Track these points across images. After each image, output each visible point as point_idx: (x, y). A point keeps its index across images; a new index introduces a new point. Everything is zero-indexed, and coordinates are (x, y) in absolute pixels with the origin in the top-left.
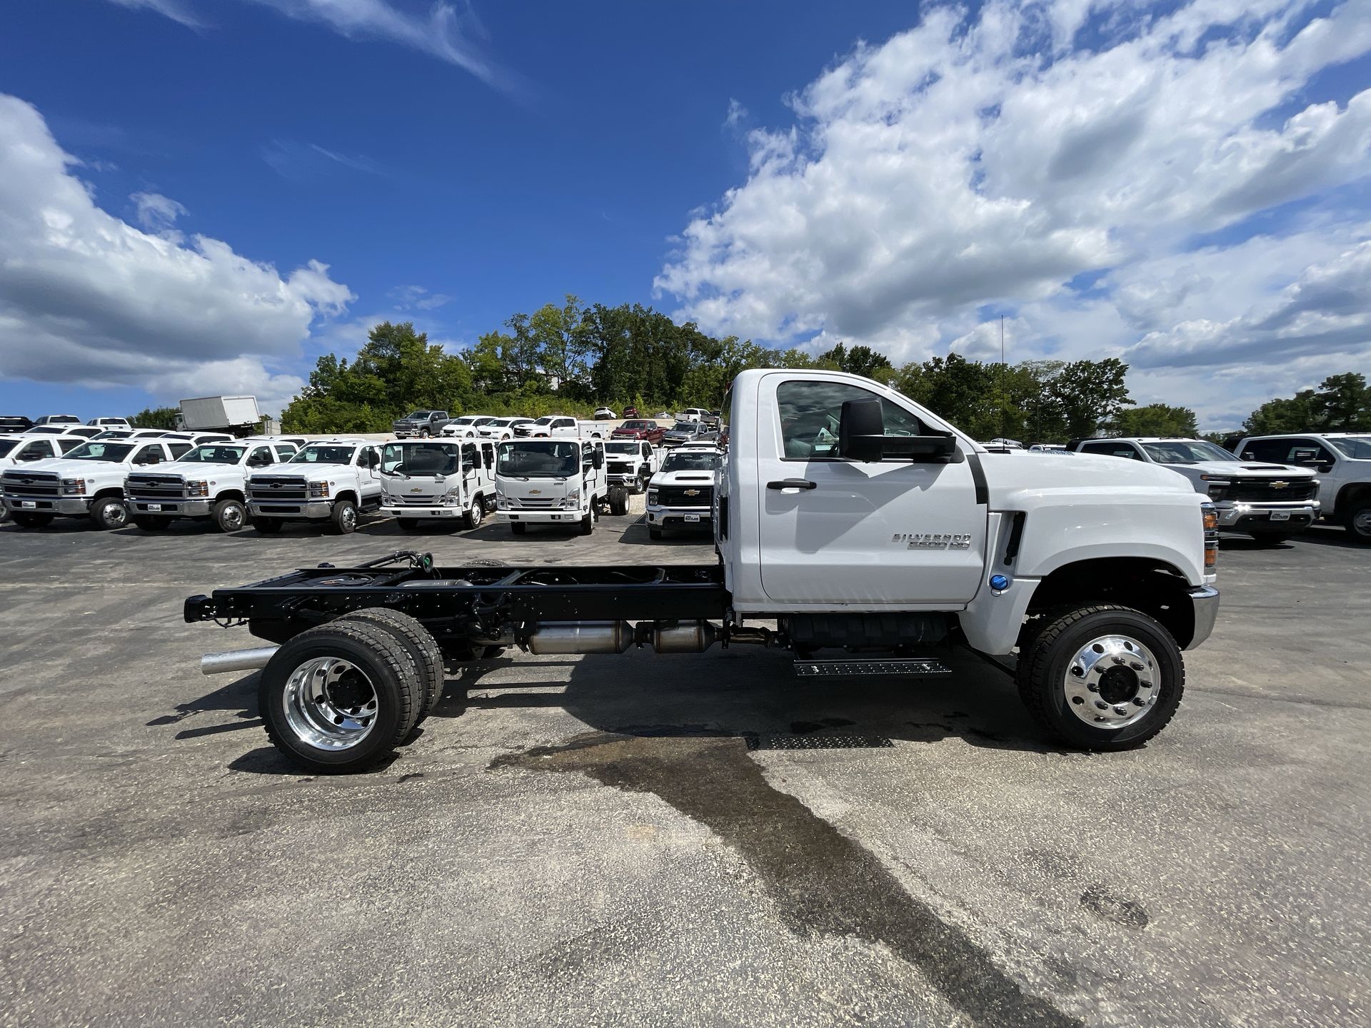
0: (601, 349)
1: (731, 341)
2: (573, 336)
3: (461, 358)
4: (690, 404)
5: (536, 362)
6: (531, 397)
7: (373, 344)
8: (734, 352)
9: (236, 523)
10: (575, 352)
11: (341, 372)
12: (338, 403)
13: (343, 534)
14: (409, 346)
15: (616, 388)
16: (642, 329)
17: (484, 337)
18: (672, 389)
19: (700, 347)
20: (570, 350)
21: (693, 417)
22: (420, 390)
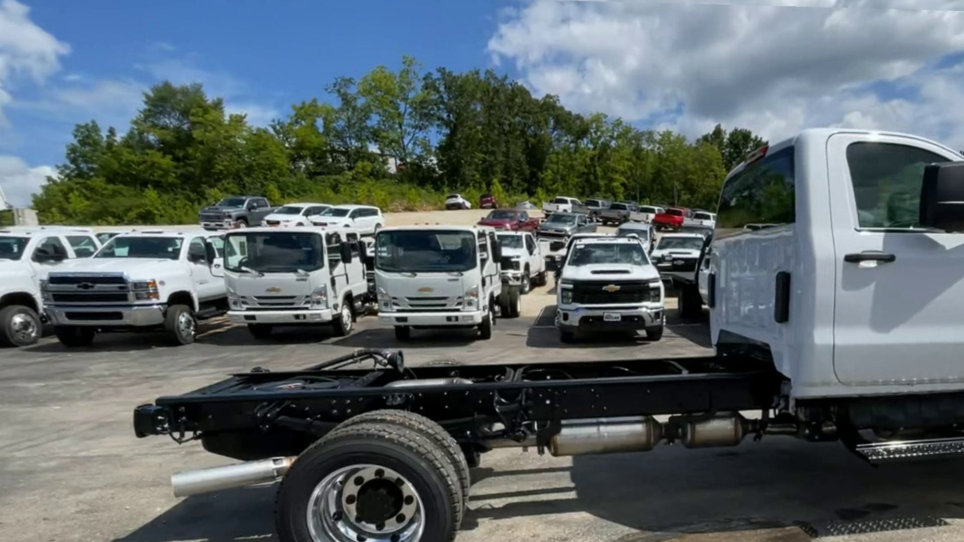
0: (447, 124)
1: (598, 119)
2: (411, 106)
3: (271, 131)
4: (555, 192)
5: (368, 138)
6: (364, 182)
7: (149, 110)
8: (602, 132)
9: (29, 335)
10: (416, 127)
11: (110, 146)
12: (111, 187)
13: (180, 344)
14: (200, 114)
15: (468, 172)
16: (495, 100)
17: (299, 105)
18: (533, 175)
19: (564, 125)
20: (409, 125)
21: (562, 207)
22: (221, 171)
